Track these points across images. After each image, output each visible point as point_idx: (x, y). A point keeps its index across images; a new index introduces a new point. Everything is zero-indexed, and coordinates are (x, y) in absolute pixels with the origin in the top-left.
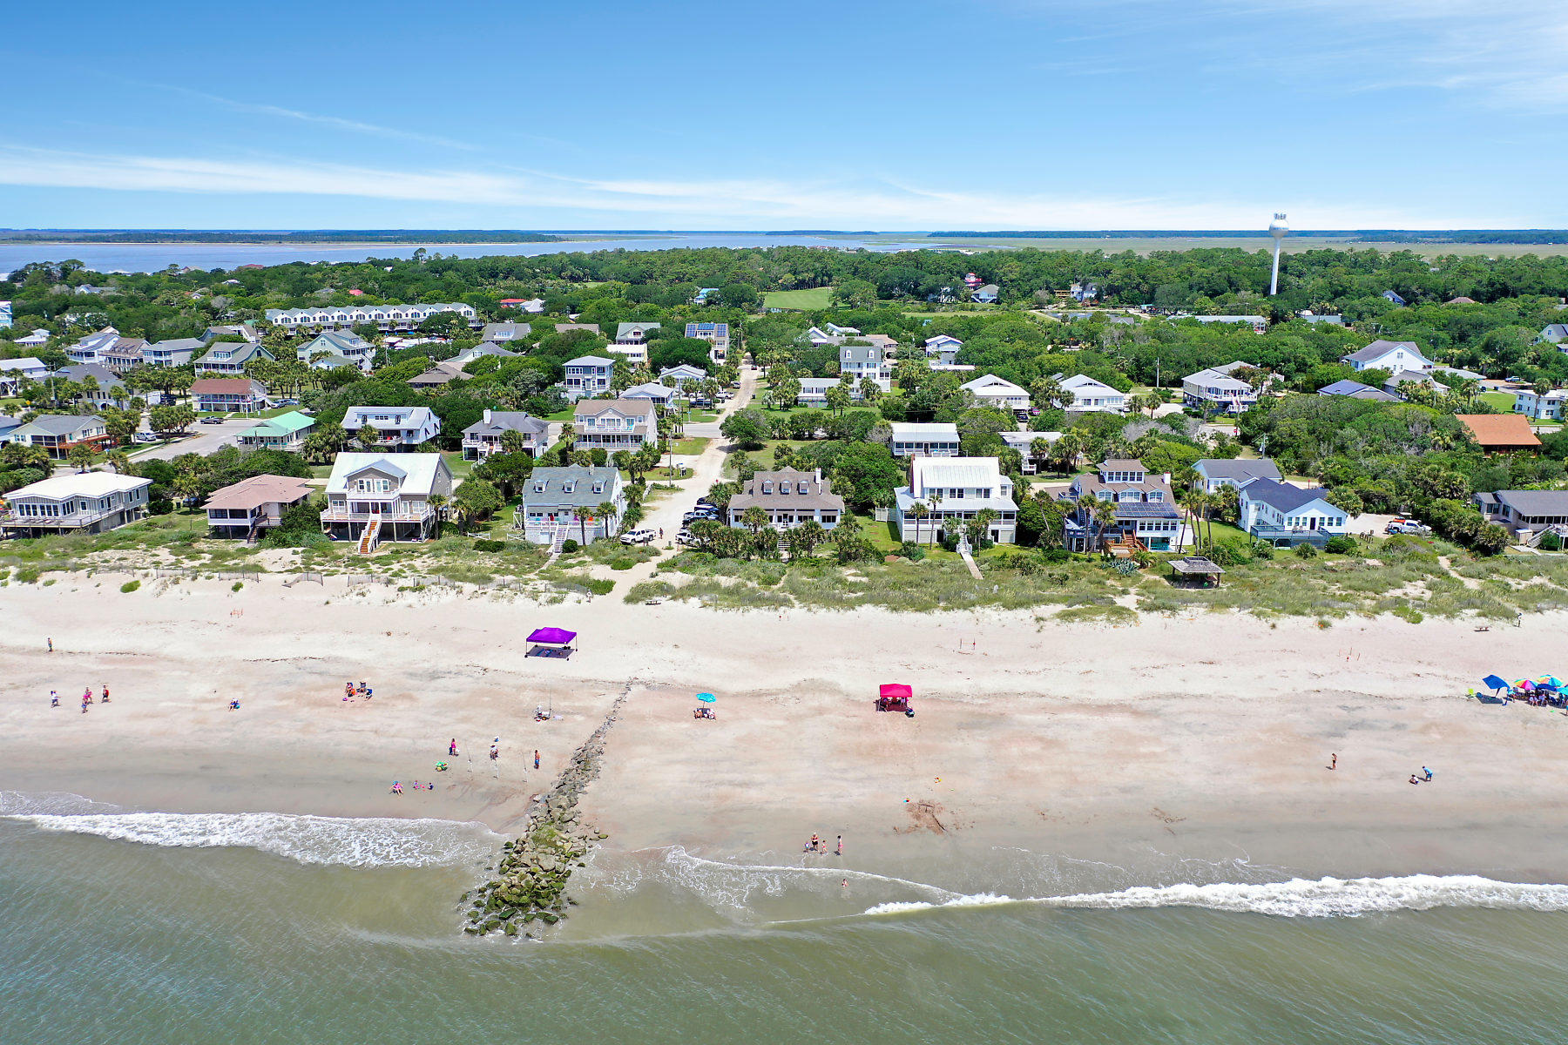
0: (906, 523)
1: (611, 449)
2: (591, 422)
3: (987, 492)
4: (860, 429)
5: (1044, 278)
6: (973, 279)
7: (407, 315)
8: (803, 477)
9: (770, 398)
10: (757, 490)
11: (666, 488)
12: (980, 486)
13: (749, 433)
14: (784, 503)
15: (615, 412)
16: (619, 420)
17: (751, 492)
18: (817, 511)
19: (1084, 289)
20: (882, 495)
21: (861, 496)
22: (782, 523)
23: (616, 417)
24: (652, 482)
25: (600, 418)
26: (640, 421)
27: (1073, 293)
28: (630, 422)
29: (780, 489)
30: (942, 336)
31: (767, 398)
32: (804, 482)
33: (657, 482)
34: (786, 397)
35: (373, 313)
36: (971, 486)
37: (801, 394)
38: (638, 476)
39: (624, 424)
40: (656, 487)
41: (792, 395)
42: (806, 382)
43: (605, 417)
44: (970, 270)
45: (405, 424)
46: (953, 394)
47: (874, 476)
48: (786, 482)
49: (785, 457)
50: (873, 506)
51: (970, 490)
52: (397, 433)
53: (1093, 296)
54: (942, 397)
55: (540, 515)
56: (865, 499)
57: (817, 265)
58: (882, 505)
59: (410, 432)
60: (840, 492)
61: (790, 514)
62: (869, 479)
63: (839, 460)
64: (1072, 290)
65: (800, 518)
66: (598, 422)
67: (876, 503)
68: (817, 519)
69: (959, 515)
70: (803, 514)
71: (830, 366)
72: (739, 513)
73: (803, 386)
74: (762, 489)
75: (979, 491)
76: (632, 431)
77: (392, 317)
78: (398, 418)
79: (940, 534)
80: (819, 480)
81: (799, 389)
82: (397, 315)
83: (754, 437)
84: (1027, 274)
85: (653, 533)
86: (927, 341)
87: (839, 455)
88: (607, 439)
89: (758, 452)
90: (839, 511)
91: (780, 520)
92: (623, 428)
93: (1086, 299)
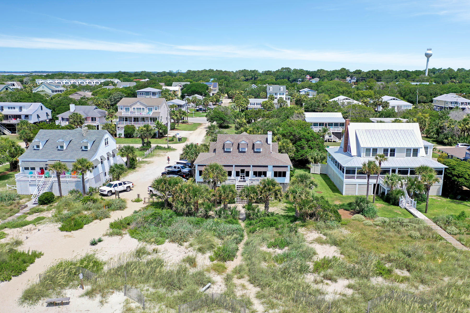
0: (347, 178)
1: (139, 126)
2: (127, 109)
3: (416, 152)
4: (284, 117)
5: (336, 75)
6: (309, 77)
7: (93, 83)
8: (258, 139)
9: (234, 107)
10: (219, 149)
11: (165, 148)
12: (409, 146)
13: (221, 119)
14: (241, 160)
15: (141, 104)
16: (143, 109)
17: (215, 150)
18: (270, 167)
19: (351, 79)
20: (315, 153)
21: (299, 155)
22: (239, 178)
23: (142, 107)
24: (156, 145)
25: (133, 107)
26: (156, 109)
27: (347, 80)
28: (150, 110)
29: (238, 148)
30: (307, 89)
31: (233, 107)
32: (258, 142)
33: (159, 145)
34: (242, 106)
35: (80, 82)
36: (402, 146)
37: (249, 105)
38: (146, 140)
39: (146, 110)
40: (158, 148)
41: (245, 105)
42: (252, 100)
43: (136, 106)
44: (308, 74)
45: (25, 111)
46: (327, 103)
47: (308, 141)
48: (243, 142)
49: (242, 128)
50: (309, 162)
51: (401, 150)
52: (19, 116)
53: (355, 81)
54: (321, 105)
55: (33, 169)
56: (301, 156)
57: (253, 74)
58: (316, 161)
59: (27, 116)
60: (284, 151)
61: (246, 169)
62: (303, 142)
63: (278, 130)
64: (347, 79)
65: (255, 173)
66: (131, 109)
67: (311, 160)
68: (270, 174)
69: (394, 171)
70: (258, 169)
71: (262, 94)
72: (203, 169)
73: (250, 102)
74: (224, 148)
75: (408, 150)
76: (151, 114)
77: (87, 83)
78: (21, 108)
79: (377, 187)
80: (270, 141)
81: (248, 103)
82: (89, 83)
83: (224, 121)
84: (330, 74)
85: (130, 185)
86: (300, 90)
87: (278, 127)
88: (136, 119)
89: (227, 130)
90: (289, 167)
91: (237, 174)
92: (145, 113)
93: (353, 82)
